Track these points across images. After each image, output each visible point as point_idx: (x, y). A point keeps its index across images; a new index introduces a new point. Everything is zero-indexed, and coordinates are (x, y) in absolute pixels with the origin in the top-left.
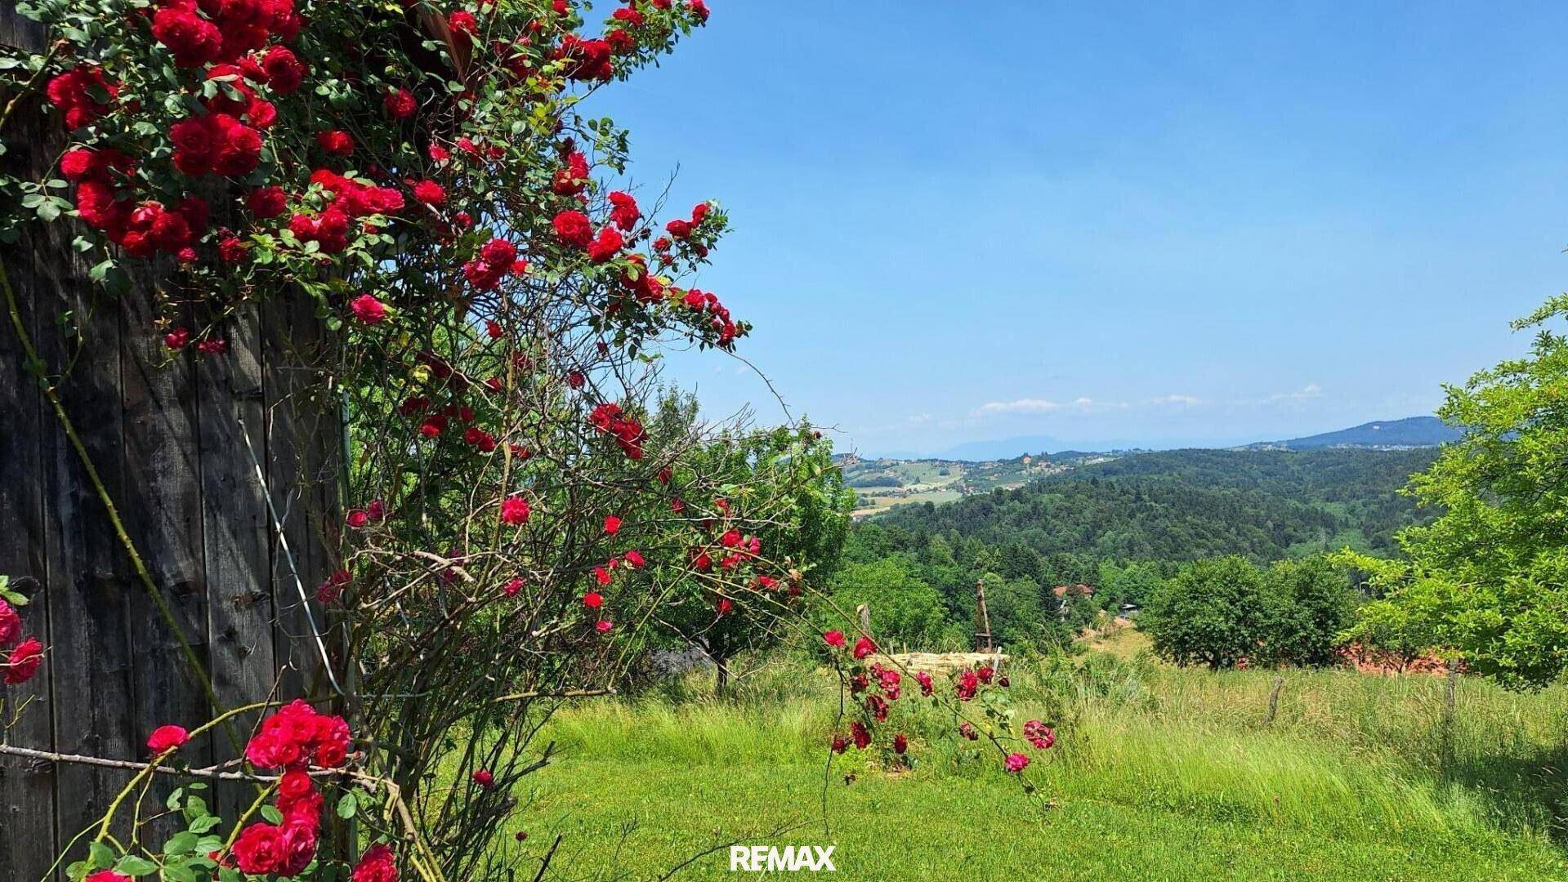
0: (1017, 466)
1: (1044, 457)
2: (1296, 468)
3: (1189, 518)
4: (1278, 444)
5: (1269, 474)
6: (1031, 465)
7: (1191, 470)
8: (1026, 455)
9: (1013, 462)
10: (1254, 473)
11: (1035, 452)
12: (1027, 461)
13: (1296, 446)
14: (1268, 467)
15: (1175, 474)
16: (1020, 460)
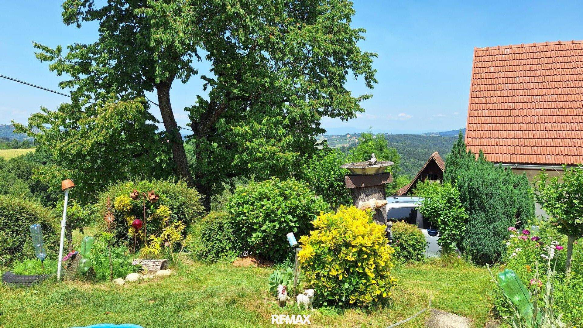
0: (345, 138)
1: (355, 135)
2: (444, 142)
3: (412, 160)
4: (436, 134)
5: (435, 144)
6: (350, 138)
7: (408, 142)
8: (348, 134)
9: (343, 136)
10: (431, 144)
11: (352, 133)
12: (348, 136)
13: (443, 135)
14: (435, 142)
15: (404, 143)
16: (346, 136)
